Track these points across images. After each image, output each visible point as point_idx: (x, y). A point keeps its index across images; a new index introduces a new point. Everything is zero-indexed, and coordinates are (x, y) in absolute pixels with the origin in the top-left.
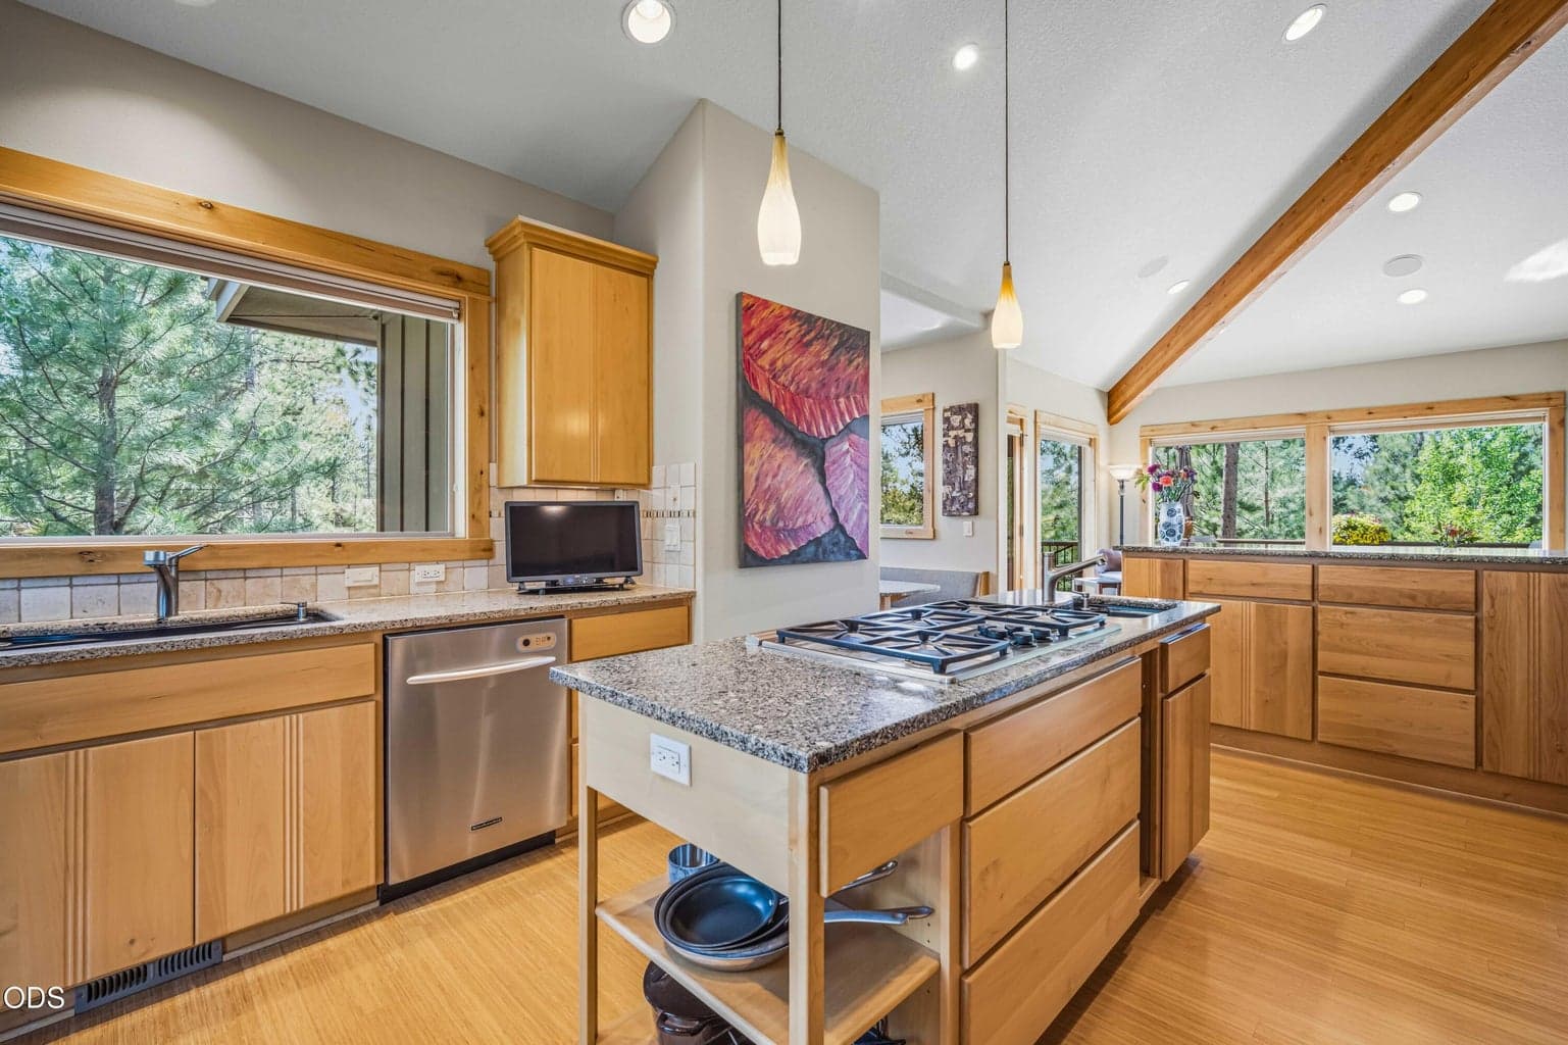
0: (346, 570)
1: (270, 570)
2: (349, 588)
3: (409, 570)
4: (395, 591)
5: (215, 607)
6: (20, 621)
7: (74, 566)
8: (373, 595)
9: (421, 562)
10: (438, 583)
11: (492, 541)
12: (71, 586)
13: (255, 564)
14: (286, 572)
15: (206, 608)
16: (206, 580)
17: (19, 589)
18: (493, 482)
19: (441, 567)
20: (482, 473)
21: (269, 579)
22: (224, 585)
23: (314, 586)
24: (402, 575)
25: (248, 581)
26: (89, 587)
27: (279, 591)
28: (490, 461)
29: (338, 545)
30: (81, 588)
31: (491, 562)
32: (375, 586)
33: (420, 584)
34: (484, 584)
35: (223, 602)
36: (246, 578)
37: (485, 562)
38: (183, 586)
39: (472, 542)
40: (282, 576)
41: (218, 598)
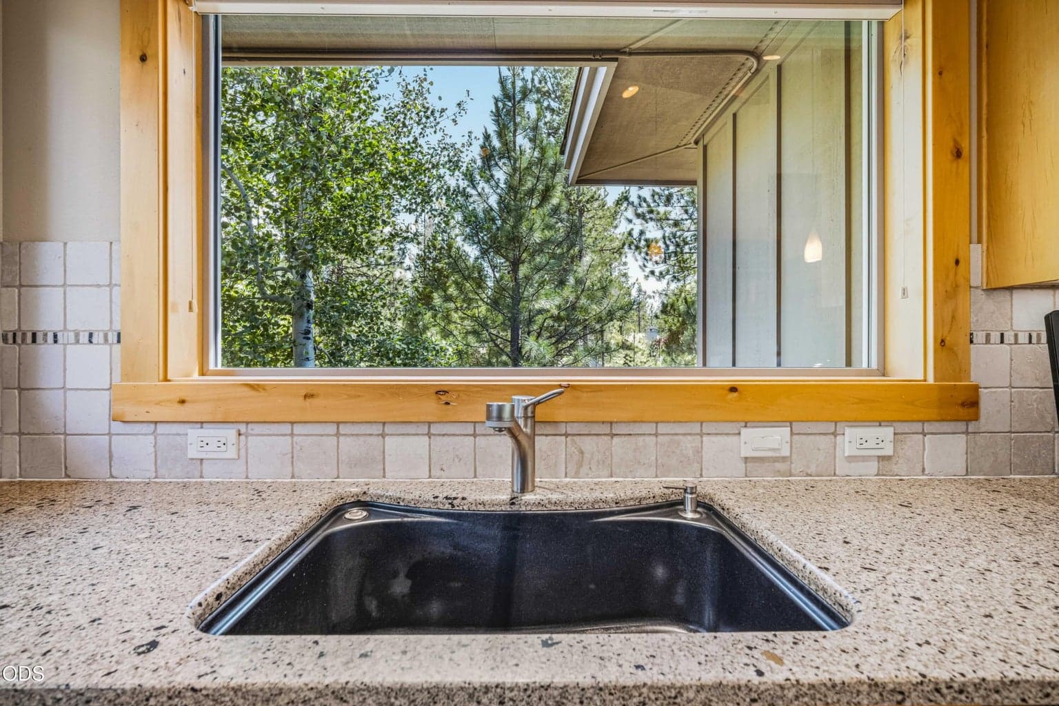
0: (743, 431)
1: (644, 425)
2: (746, 459)
3: (835, 434)
4: (813, 469)
5: (577, 475)
6: (384, 477)
7: (431, 407)
8: (779, 473)
9: (856, 422)
10: (882, 458)
11: (976, 388)
12: (429, 435)
13: (624, 416)
14: (662, 428)
15: (566, 476)
16: (566, 435)
17: (383, 435)
18: (977, 277)
19: (887, 432)
20: (957, 262)
21: (641, 438)
22: (588, 444)
23: (699, 451)
24: (824, 442)
25: (616, 440)
26: (445, 438)
27: (653, 458)
28: (970, 243)
29: (733, 389)
30: (439, 438)
31: (972, 426)
32: (784, 459)
33: (851, 459)
34: (960, 466)
35: (584, 470)
36: (613, 435)
37: (961, 426)
38: (541, 443)
39: (942, 388)
40: (656, 435)
41: (580, 465)
